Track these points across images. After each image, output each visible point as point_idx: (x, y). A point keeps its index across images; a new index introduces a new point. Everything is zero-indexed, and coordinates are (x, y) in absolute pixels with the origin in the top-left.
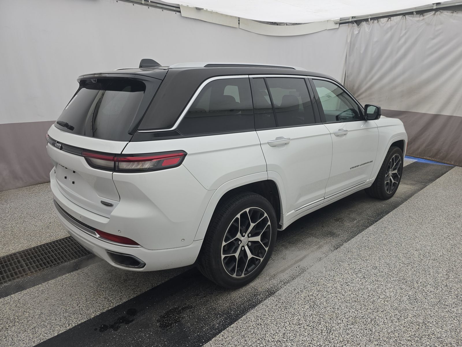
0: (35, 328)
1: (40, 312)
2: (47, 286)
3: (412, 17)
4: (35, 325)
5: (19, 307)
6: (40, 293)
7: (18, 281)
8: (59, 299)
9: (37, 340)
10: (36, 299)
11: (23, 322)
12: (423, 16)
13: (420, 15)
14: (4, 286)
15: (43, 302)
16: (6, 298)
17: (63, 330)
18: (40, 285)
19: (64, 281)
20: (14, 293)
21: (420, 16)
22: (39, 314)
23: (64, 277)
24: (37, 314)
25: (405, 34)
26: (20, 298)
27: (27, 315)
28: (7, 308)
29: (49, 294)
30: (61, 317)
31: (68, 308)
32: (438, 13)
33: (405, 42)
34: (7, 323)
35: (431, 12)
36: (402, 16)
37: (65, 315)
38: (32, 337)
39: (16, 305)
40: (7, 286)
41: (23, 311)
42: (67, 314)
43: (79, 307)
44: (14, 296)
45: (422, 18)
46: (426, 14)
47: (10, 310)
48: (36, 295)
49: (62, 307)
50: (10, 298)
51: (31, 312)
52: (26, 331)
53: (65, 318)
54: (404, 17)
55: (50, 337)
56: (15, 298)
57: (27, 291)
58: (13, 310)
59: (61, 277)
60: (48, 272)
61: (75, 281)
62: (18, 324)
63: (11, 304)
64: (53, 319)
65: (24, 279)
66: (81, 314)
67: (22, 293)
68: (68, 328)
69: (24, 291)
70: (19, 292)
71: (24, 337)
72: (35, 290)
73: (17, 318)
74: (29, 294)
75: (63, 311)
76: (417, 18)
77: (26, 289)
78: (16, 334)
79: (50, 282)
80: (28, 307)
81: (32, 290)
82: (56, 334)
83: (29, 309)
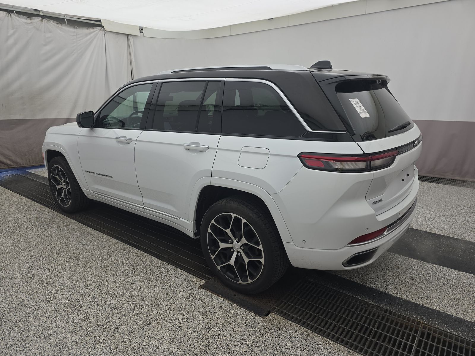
0: (456, 280)
1: (444, 286)
2: (420, 300)
3: (18, 17)
4: (454, 281)
5: (457, 300)
6: (431, 298)
7: (439, 326)
8: (423, 283)
9: (460, 273)
10: (439, 297)
11: (462, 289)
12: (31, 19)
13: (28, 17)
14: (456, 332)
15: (436, 290)
16: (462, 316)
17: (440, 267)
18: (425, 305)
19: (404, 292)
20: (452, 316)
21: (27, 19)
22: (446, 285)
23: (399, 296)
24: (448, 286)
25: (14, 34)
26: (451, 307)
27: (454, 291)
28: (466, 307)
29: (425, 293)
30: (434, 273)
31: (425, 274)
32: (45, 20)
33: (15, 43)
34: (473, 297)
35: (38, 18)
36: (7, 12)
37: (431, 272)
38: (462, 277)
39: (458, 304)
40: (453, 329)
41: (456, 295)
42: (428, 272)
43: (417, 269)
44: (454, 313)
45: (29, 21)
46: (33, 18)
47: (465, 304)
48: (435, 299)
49: (427, 278)
50: (458, 313)
51: (450, 290)
52: (463, 282)
53: (432, 271)
54: (9, 14)
55: (451, 270)
56: (454, 310)
57: (439, 309)
58: (463, 302)
59: (401, 297)
60: (405, 311)
61: (397, 285)
62: (466, 290)
63: (461, 308)
64: (440, 276)
65: (432, 323)
66: (421, 266)
67: (445, 310)
68: (437, 266)
69: (442, 311)
70: (447, 313)
71: (467, 280)
72: (432, 304)
73: (463, 295)
74: (441, 304)
75: (429, 275)
76: (23, 20)
77: (439, 311)
78: (471, 285)
79: (414, 301)
80: (449, 296)
81: (434, 306)
82: (446, 268)
83: (450, 294)
